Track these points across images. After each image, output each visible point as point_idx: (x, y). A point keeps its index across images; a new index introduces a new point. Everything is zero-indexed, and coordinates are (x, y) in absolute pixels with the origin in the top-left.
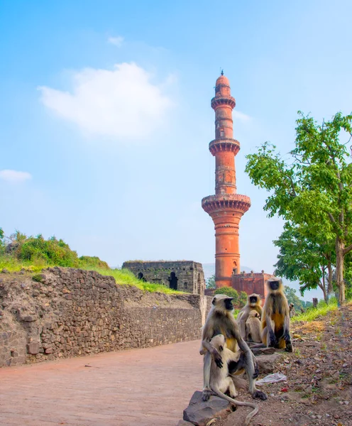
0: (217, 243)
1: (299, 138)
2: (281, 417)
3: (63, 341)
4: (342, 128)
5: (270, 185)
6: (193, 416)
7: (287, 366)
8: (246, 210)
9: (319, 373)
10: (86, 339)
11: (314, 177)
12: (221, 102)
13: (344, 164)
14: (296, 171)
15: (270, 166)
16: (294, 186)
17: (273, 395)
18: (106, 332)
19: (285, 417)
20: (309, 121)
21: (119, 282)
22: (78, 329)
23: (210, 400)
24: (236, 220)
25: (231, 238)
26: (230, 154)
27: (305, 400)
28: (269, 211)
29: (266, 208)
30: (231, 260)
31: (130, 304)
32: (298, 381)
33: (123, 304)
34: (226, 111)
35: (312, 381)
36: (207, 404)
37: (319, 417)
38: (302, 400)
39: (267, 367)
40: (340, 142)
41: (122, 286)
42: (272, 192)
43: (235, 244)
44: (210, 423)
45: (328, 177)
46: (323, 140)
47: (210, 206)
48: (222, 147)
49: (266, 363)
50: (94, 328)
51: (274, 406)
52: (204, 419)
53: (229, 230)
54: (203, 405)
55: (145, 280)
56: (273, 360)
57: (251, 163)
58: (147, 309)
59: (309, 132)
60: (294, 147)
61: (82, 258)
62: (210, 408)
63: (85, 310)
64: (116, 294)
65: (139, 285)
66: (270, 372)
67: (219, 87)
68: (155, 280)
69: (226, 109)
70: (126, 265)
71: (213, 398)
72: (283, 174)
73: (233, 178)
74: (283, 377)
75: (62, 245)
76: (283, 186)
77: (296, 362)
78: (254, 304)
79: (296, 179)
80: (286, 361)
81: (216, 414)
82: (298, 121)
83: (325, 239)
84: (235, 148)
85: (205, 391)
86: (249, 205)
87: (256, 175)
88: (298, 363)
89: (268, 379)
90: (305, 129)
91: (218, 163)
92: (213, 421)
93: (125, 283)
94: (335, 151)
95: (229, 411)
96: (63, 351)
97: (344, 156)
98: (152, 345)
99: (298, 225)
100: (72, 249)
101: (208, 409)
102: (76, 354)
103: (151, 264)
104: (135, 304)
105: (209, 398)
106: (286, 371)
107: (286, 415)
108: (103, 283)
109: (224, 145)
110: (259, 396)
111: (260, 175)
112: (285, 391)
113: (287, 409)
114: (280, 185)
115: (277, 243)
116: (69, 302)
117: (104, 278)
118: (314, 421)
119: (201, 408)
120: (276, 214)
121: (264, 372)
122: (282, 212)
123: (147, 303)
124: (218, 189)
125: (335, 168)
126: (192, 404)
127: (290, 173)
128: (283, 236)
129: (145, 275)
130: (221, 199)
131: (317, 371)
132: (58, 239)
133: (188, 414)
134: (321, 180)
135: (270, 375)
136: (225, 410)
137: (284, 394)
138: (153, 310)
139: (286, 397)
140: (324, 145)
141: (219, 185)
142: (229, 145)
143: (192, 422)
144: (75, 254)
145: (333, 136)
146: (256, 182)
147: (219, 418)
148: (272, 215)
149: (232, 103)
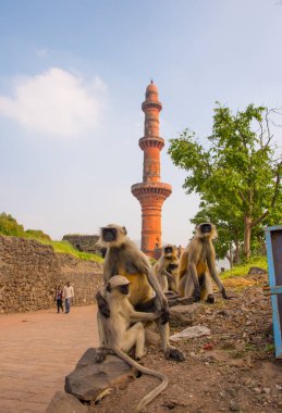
0: (144, 222)
1: (216, 125)
2: (207, 388)
3: (5, 299)
4: (254, 118)
5: (189, 166)
6: (78, 386)
7: (210, 318)
8: (168, 196)
9: (250, 325)
10: (26, 298)
11: (228, 159)
12: (151, 106)
13: (253, 151)
14: (212, 154)
15: (189, 149)
16: (210, 167)
17: (192, 354)
18: (44, 292)
19: (213, 389)
20: (226, 110)
21: (57, 250)
22: (19, 289)
23: (106, 362)
24: (159, 204)
25: (154, 218)
26: (156, 149)
27: (239, 362)
28: (188, 189)
29: (184, 186)
30: (154, 237)
31: (66, 270)
32: (225, 336)
33: (60, 269)
34: (154, 113)
35: (244, 335)
36: (101, 367)
37: (267, 390)
38: (234, 362)
39: (185, 319)
40: (252, 130)
41: (60, 254)
42: (190, 173)
43: (158, 223)
44: (101, 396)
45: (240, 159)
46: (236, 127)
47: (138, 191)
48: (149, 144)
49: (184, 314)
50: (34, 289)
51: (196, 369)
52: (93, 391)
53: (153, 213)
54: (94, 369)
55: (81, 250)
56: (192, 310)
57: (174, 147)
58: (81, 274)
59: (225, 120)
60: (211, 134)
61: (28, 232)
62: (105, 373)
63: (26, 273)
64: (54, 260)
65: (75, 254)
66: (189, 324)
67: (150, 93)
68: (90, 251)
69: (154, 112)
70: (66, 238)
71: (111, 359)
72: (201, 157)
73: (157, 169)
74: (206, 331)
75: (11, 219)
76: (200, 167)
77: (220, 313)
78: (169, 255)
79: (212, 162)
80: (207, 311)
81: (113, 381)
82: (216, 110)
83: (234, 216)
84: (160, 144)
85: (100, 348)
86: (170, 192)
87: (177, 157)
88: (223, 313)
89: (187, 333)
90: (222, 117)
91: (146, 157)
92: (107, 392)
93: (63, 251)
94: (247, 138)
95: (131, 377)
96: (4, 308)
97: (255, 142)
98: (86, 305)
99: (211, 205)
100: (19, 223)
101: (101, 374)
102: (17, 311)
103: (87, 237)
104: (70, 270)
105: (104, 359)
106: (209, 324)
107: (214, 385)
108: (42, 250)
109: (151, 142)
110: (174, 356)
111: (181, 157)
112: (209, 348)
113: (214, 377)
114: (197, 166)
115: (193, 221)
116: (11, 266)
117: (44, 247)
118: (259, 397)
119: (90, 373)
120: (193, 192)
121: (182, 325)
122: (199, 190)
123: (82, 269)
124: (145, 178)
125: (246, 152)
126: (80, 366)
127: (207, 156)
128: (198, 216)
129: (82, 246)
130: (147, 186)
131: (248, 323)
132: (7, 214)
133: (71, 382)
134: (235, 161)
135: (189, 328)
136: (125, 376)
137: (208, 354)
138: (86, 275)
139: (211, 358)
140: (237, 133)
141: (146, 175)
142: (155, 142)
143: (75, 395)
144: (21, 227)
145: (246, 125)
146: (177, 163)
147: (115, 389)
148: (189, 192)
149: (159, 107)
